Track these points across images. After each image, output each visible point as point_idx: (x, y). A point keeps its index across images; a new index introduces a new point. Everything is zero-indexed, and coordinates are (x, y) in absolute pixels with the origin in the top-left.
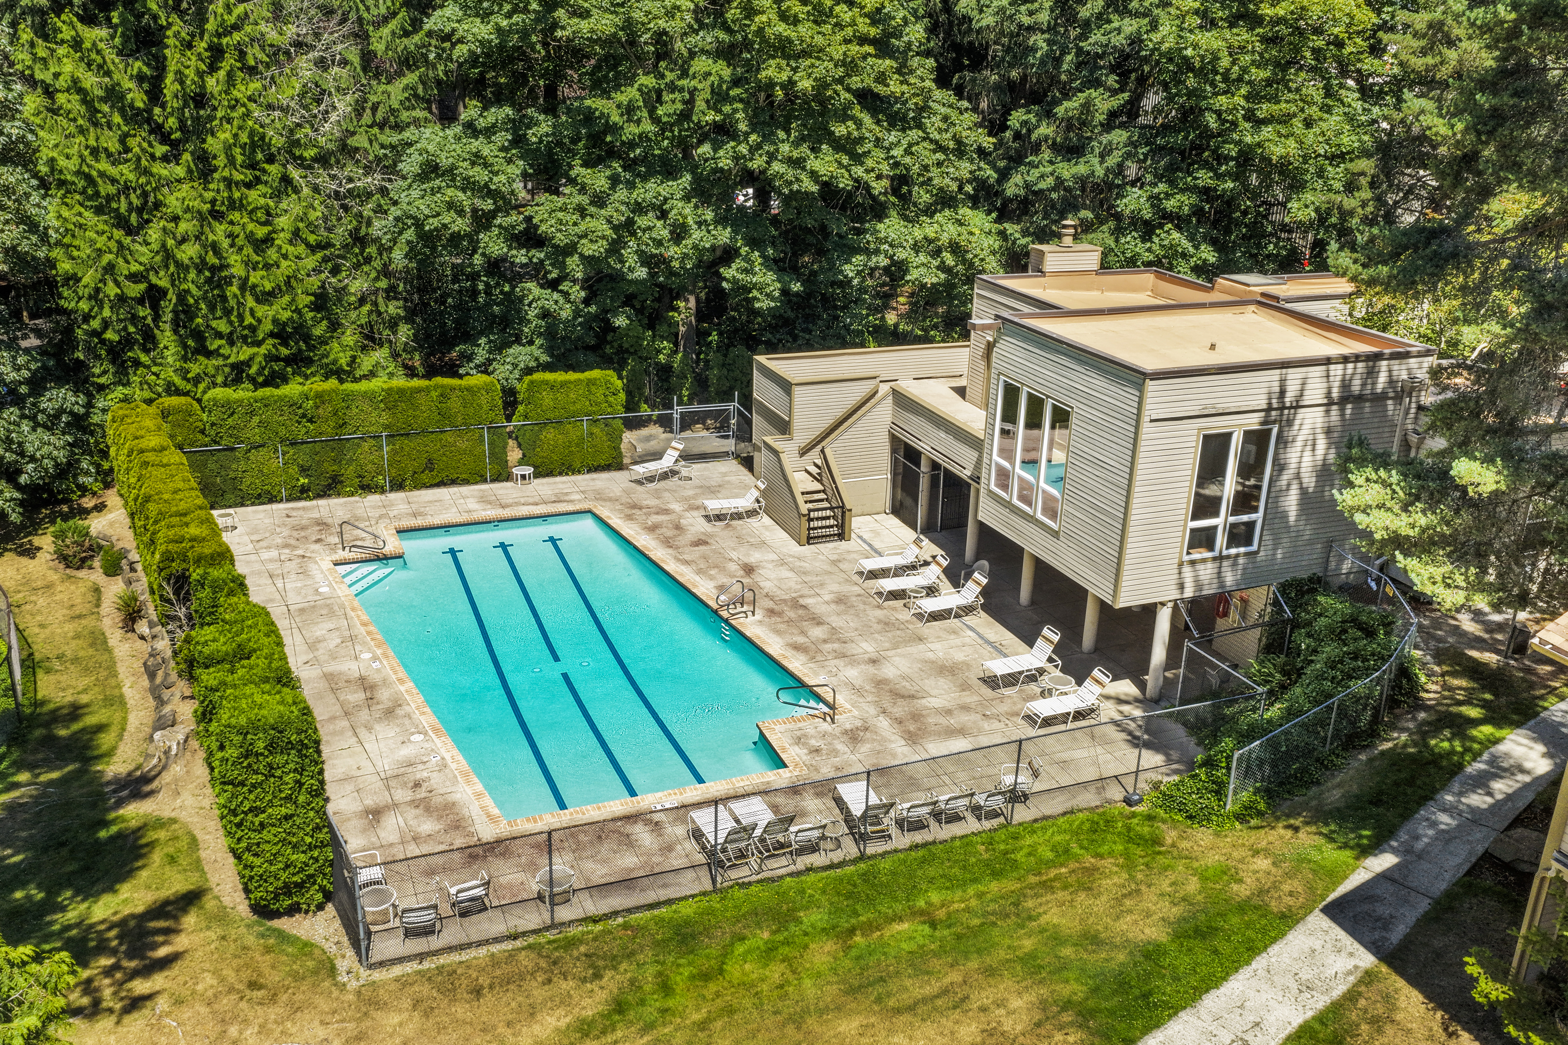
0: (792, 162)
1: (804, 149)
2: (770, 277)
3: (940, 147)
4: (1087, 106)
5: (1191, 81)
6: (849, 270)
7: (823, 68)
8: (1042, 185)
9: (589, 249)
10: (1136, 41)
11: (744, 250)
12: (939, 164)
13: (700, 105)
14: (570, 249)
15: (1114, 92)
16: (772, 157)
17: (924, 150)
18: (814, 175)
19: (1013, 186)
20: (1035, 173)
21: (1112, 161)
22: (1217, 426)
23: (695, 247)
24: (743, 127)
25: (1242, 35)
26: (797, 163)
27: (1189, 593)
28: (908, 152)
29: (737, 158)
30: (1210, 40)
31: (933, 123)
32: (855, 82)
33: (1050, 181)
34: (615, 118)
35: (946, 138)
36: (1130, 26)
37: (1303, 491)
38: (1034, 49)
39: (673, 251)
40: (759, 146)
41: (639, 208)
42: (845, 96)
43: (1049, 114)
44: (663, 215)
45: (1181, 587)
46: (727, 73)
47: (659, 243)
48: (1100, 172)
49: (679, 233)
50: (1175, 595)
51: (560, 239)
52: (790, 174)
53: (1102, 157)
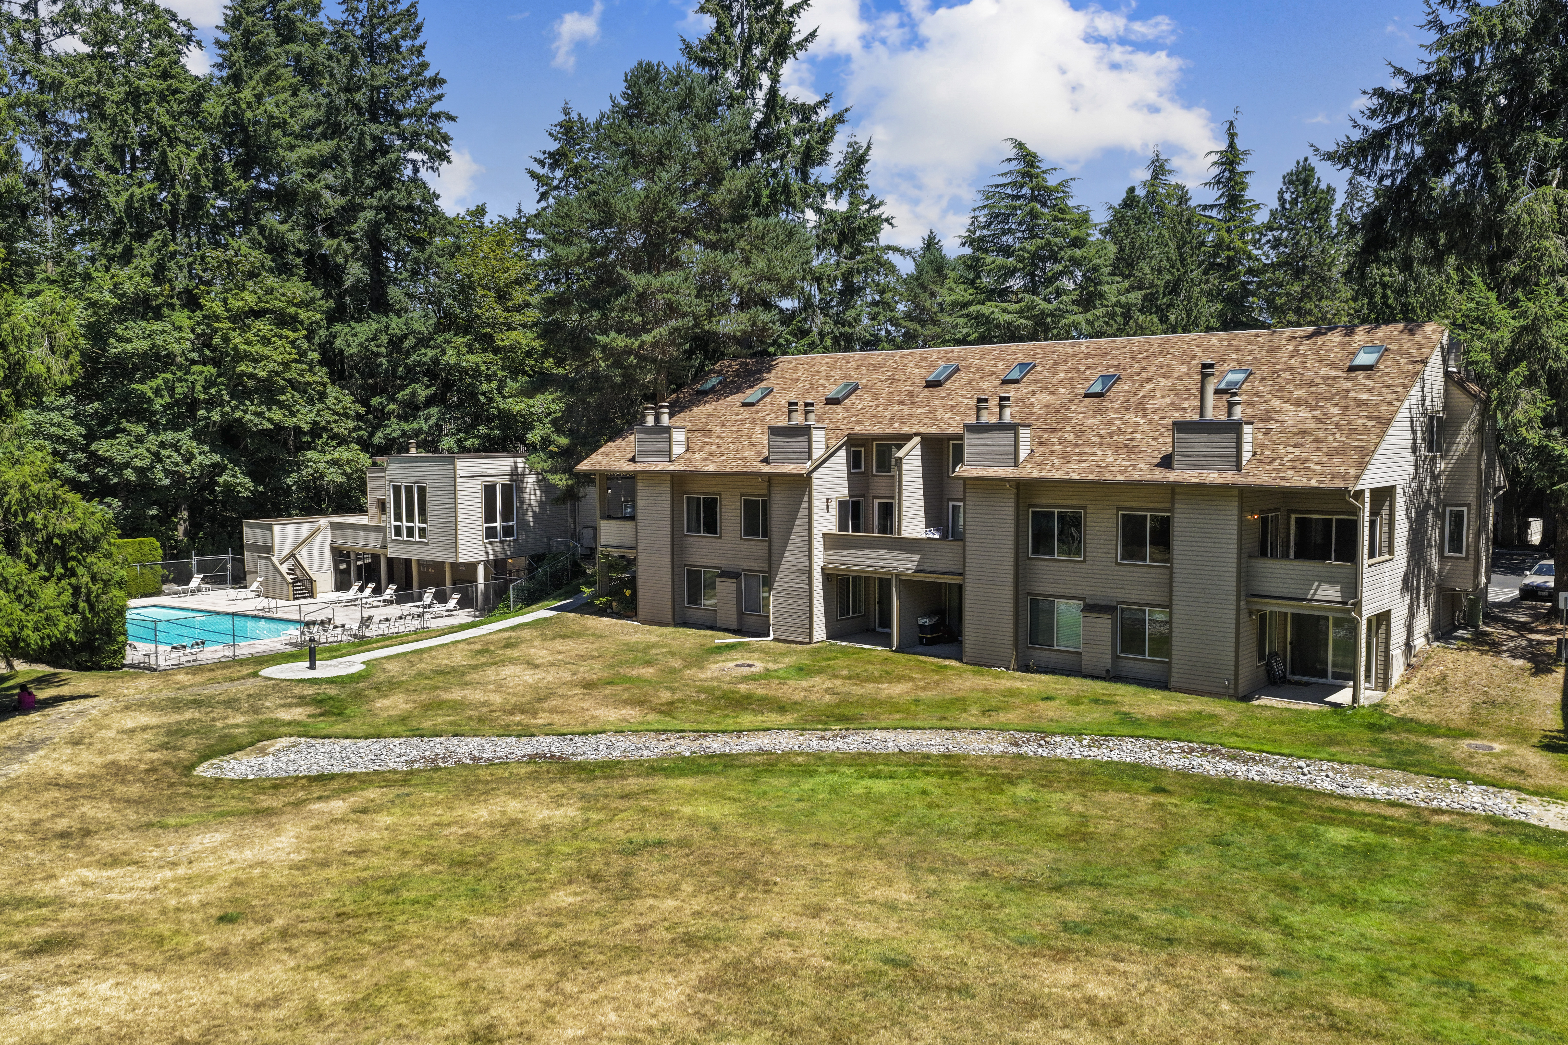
0: (255, 414)
1: (264, 408)
2: (247, 479)
3: (335, 413)
4: (414, 394)
5: (468, 380)
6: (289, 481)
7: (271, 366)
8: (395, 435)
9: (138, 463)
10: (435, 361)
11: (230, 466)
12: (335, 422)
13: (198, 388)
14: (127, 465)
15: (427, 387)
16: (245, 412)
17: (326, 414)
18: (270, 420)
19: (378, 438)
20: (389, 430)
21: (432, 422)
22: (490, 480)
23: (200, 465)
24: (226, 398)
25: (490, 356)
26: (260, 415)
27: (491, 557)
28: (318, 415)
29: (223, 414)
30: (474, 358)
31: (330, 401)
32: (287, 375)
33: (398, 432)
34: (150, 394)
35: (338, 408)
36: (431, 353)
37: (534, 513)
38: (381, 365)
39: (186, 468)
40: (237, 407)
41: (163, 445)
42: (282, 382)
43: (392, 399)
44: (177, 450)
45: (487, 554)
46: (214, 371)
47: (176, 464)
48: (425, 428)
49: (188, 459)
50: (484, 558)
51: (119, 459)
52: (257, 420)
53: (426, 420)
